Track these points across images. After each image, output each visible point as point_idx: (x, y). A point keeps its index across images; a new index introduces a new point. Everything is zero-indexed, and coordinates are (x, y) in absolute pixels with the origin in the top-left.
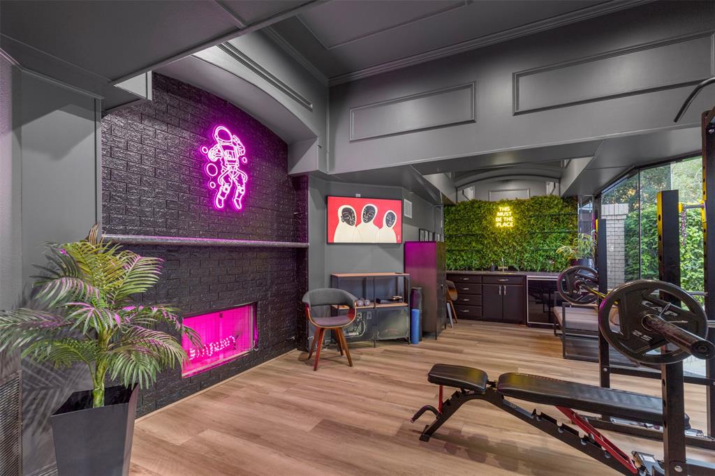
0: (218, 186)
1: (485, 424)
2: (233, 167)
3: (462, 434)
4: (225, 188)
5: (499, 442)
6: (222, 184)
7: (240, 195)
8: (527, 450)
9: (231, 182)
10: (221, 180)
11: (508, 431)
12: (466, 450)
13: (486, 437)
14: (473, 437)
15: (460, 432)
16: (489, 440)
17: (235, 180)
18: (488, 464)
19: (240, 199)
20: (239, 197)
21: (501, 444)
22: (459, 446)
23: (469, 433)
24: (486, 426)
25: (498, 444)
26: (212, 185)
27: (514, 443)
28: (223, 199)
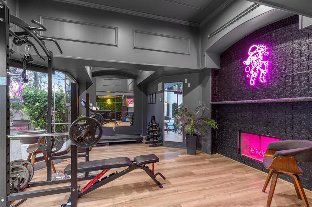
0: (251, 75)
1: (142, 200)
2: (258, 62)
3: (148, 190)
4: (254, 74)
5: (132, 193)
6: (253, 73)
7: (263, 74)
8: (121, 194)
9: (257, 70)
10: (252, 72)
11: (131, 200)
12: (142, 185)
13: (138, 193)
14: (143, 190)
15: (149, 191)
16: (136, 192)
17: (259, 68)
18: (133, 184)
19: (263, 77)
20: (262, 76)
21: (131, 192)
22: (145, 185)
23: (146, 191)
24: (142, 199)
25: (133, 192)
26: (248, 76)
27: (126, 195)
28: (253, 80)
